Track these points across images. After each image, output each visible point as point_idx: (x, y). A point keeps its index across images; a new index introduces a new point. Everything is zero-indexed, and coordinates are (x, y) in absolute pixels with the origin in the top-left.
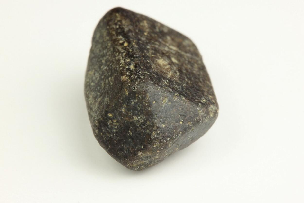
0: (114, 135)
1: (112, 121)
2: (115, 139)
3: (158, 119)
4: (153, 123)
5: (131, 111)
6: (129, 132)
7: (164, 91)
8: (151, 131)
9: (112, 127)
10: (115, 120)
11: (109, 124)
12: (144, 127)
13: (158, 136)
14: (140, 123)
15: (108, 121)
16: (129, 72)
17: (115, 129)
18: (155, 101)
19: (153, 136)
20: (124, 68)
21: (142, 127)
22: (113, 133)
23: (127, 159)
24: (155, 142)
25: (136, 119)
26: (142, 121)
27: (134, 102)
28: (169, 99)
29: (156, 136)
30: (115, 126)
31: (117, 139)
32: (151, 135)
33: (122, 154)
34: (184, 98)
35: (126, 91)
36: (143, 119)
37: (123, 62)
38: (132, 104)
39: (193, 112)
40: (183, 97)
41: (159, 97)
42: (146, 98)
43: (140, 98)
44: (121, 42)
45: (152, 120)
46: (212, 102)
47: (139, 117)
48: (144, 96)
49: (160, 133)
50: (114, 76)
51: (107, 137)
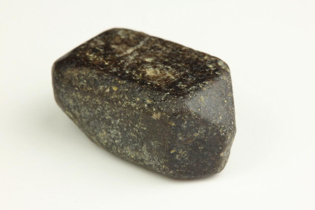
0: (189, 161)
1: (179, 154)
2: (192, 164)
3: (214, 118)
4: (214, 125)
5: (188, 133)
6: (200, 148)
7: (194, 93)
8: (218, 131)
9: (182, 158)
10: (180, 152)
11: (177, 158)
12: (209, 134)
13: (226, 129)
14: (204, 134)
15: (175, 157)
16: (154, 108)
17: (186, 157)
18: (199, 108)
19: (222, 133)
20: (143, 108)
21: (207, 136)
22: (187, 161)
23: (215, 167)
24: (227, 135)
25: (196, 135)
26: (203, 131)
27: (186, 125)
28: (203, 95)
29: (224, 131)
30: (184, 155)
31: (194, 162)
32: (220, 134)
33: (208, 168)
34: (207, 83)
35: (171, 124)
36: (204, 129)
37: (135, 104)
38: (184, 128)
39: (223, 85)
40: (205, 82)
41: (198, 102)
42: (192, 114)
43: (187, 118)
44: (108, 90)
45: (211, 124)
46: (215, 61)
47: (199, 131)
48: (189, 113)
49: (225, 126)
50: (140, 121)
51: (184, 168)
